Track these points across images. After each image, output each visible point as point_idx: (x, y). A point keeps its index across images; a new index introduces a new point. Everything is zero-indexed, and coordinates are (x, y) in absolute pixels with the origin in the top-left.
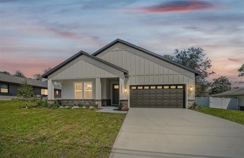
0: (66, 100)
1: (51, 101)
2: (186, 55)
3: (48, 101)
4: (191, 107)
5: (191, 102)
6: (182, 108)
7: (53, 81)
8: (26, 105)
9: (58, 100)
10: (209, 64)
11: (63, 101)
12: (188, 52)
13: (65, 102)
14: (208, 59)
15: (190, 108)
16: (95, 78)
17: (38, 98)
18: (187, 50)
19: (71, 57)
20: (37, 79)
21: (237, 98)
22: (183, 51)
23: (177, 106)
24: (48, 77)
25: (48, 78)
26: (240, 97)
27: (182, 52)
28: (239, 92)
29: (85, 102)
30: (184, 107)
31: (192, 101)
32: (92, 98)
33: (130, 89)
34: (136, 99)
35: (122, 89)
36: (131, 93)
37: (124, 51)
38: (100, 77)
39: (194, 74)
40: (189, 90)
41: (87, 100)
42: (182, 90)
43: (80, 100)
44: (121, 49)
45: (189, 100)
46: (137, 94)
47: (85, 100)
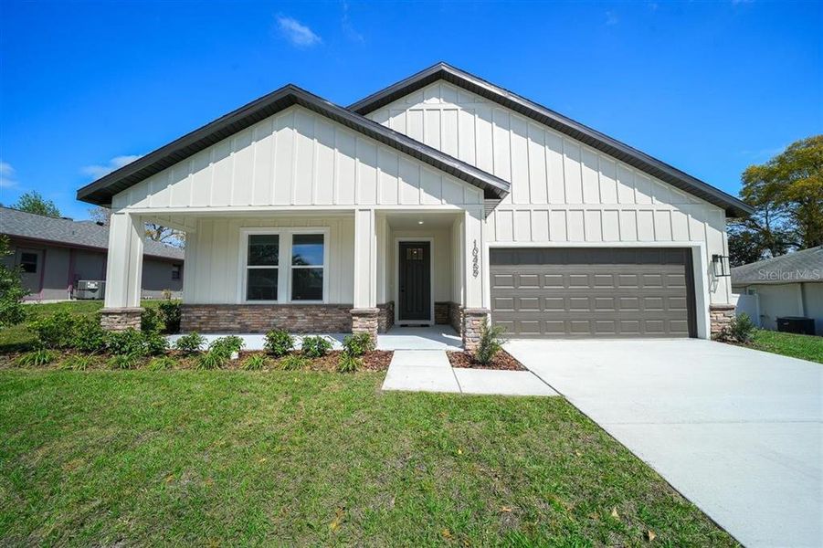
0: (206, 306)
3: (107, 314)
4: (724, 334)
5: (720, 315)
6: (684, 336)
9: (169, 308)
11: (186, 312)
13: (199, 317)
15: (721, 338)
16: (353, 211)
17: (90, 295)
20: (98, 223)
23: (666, 330)
25: (113, 206)
29: (289, 318)
30: (693, 333)
31: (726, 312)
32: (326, 300)
33: (491, 264)
34: (516, 303)
35: (476, 260)
36: (494, 281)
37: (462, 113)
38: (373, 208)
39: (722, 212)
40: (712, 270)
41: (300, 307)
42: (682, 268)
43: (269, 306)
44: (453, 106)
45: (712, 309)
46: (516, 281)
47: (293, 306)
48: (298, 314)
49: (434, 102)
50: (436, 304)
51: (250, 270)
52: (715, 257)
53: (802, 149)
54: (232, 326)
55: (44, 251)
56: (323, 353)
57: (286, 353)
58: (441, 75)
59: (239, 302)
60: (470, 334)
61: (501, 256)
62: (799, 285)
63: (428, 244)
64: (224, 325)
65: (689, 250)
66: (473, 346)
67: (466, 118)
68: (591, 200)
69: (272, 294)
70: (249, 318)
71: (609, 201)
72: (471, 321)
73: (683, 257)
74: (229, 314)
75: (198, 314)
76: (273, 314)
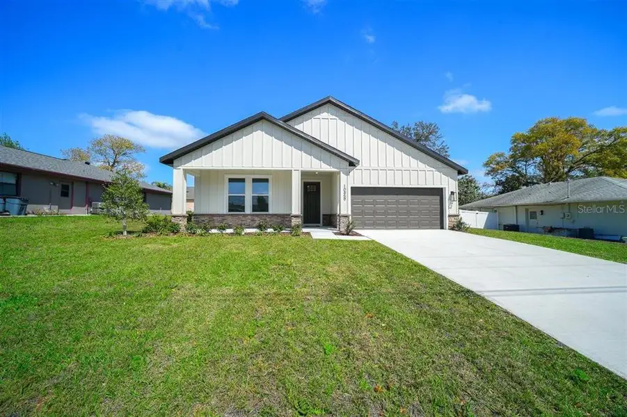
0: (208, 215)
1: (181, 218)
2: (411, 134)
3: (174, 217)
4: (454, 227)
5: (453, 219)
6: (438, 228)
7: (186, 172)
8: (125, 227)
10: (447, 152)
11: (197, 218)
12: (414, 129)
13: (203, 221)
14: (444, 144)
15: (452, 229)
16: (291, 171)
18: (413, 126)
19: (239, 123)
21: (496, 211)
22: (405, 127)
23: (430, 226)
24: (175, 162)
25: (174, 165)
26: (501, 210)
27: (403, 127)
28: (500, 202)
29: (252, 220)
30: (442, 228)
31: (455, 217)
32: (271, 212)
33: (352, 194)
34: (363, 213)
35: (345, 193)
36: (353, 203)
37: (339, 121)
38: (300, 169)
39: (456, 172)
40: (450, 199)
41: (257, 215)
42: (438, 197)
43: (241, 215)
44: (334, 117)
45: (449, 216)
46: (363, 203)
47: (253, 215)
48: (256, 218)
49: (325, 115)
50: (323, 215)
51: (230, 197)
52: (452, 193)
53: (542, 125)
55: (73, 184)
58: (329, 102)
59: (225, 213)
60: (342, 225)
61: (356, 191)
62: (515, 208)
63: (319, 183)
65: (442, 189)
66: (343, 230)
67: (340, 123)
68: (398, 166)
69: (243, 209)
70: (230, 220)
71: (406, 166)
72: (343, 220)
73: (439, 192)
74: (220, 219)
75: (203, 219)
76: (244, 219)
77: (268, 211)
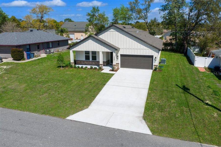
0: (80, 61)
7: (73, 51)
13: (79, 62)
15: (155, 70)
16: (99, 52)
17: (48, 53)
30: (152, 69)
38: (102, 51)
39: (158, 50)
40: (155, 59)
41: (93, 61)
42: (152, 58)
45: (154, 65)
47: (92, 61)
48: (93, 62)
51: (85, 55)
52: (156, 57)
54: (84, 64)
56: (96, 69)
57: (92, 69)
59: (84, 60)
61: (122, 56)
64: (82, 64)
65: (153, 56)
68: (136, 48)
69: (89, 59)
70: (86, 62)
71: (139, 47)
74: (83, 62)
75: (78, 62)
76: (89, 62)
77: (96, 60)
